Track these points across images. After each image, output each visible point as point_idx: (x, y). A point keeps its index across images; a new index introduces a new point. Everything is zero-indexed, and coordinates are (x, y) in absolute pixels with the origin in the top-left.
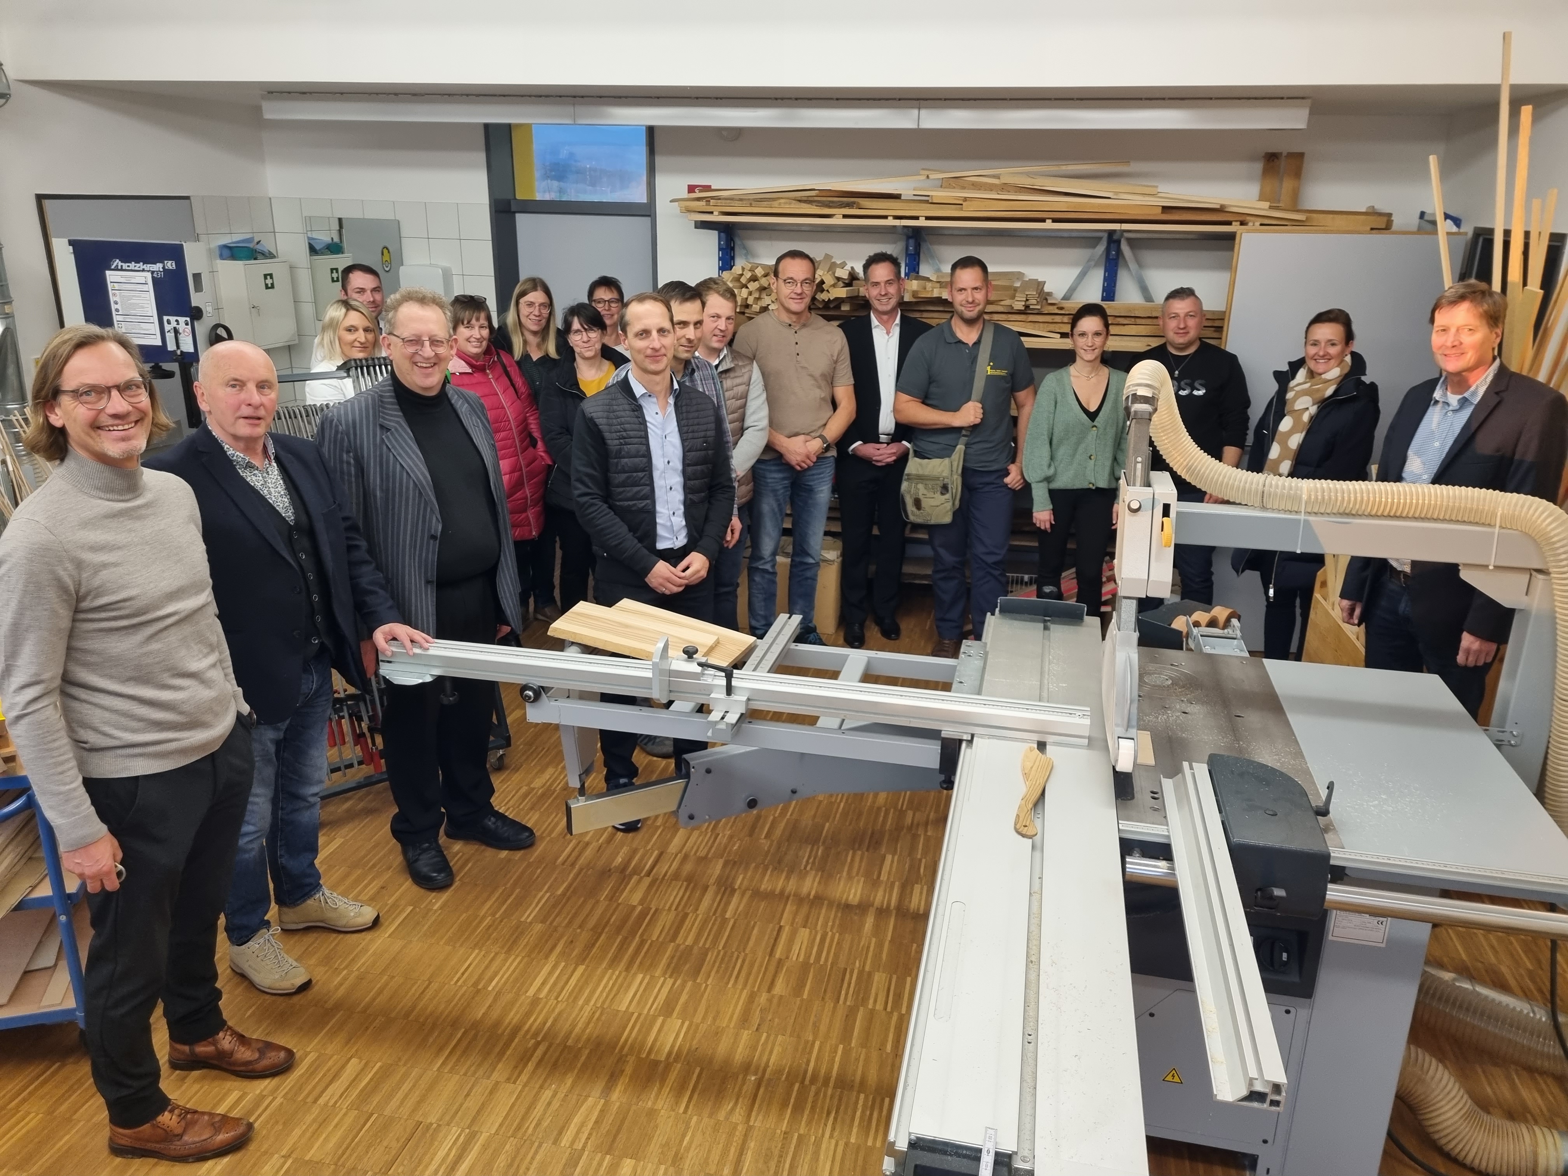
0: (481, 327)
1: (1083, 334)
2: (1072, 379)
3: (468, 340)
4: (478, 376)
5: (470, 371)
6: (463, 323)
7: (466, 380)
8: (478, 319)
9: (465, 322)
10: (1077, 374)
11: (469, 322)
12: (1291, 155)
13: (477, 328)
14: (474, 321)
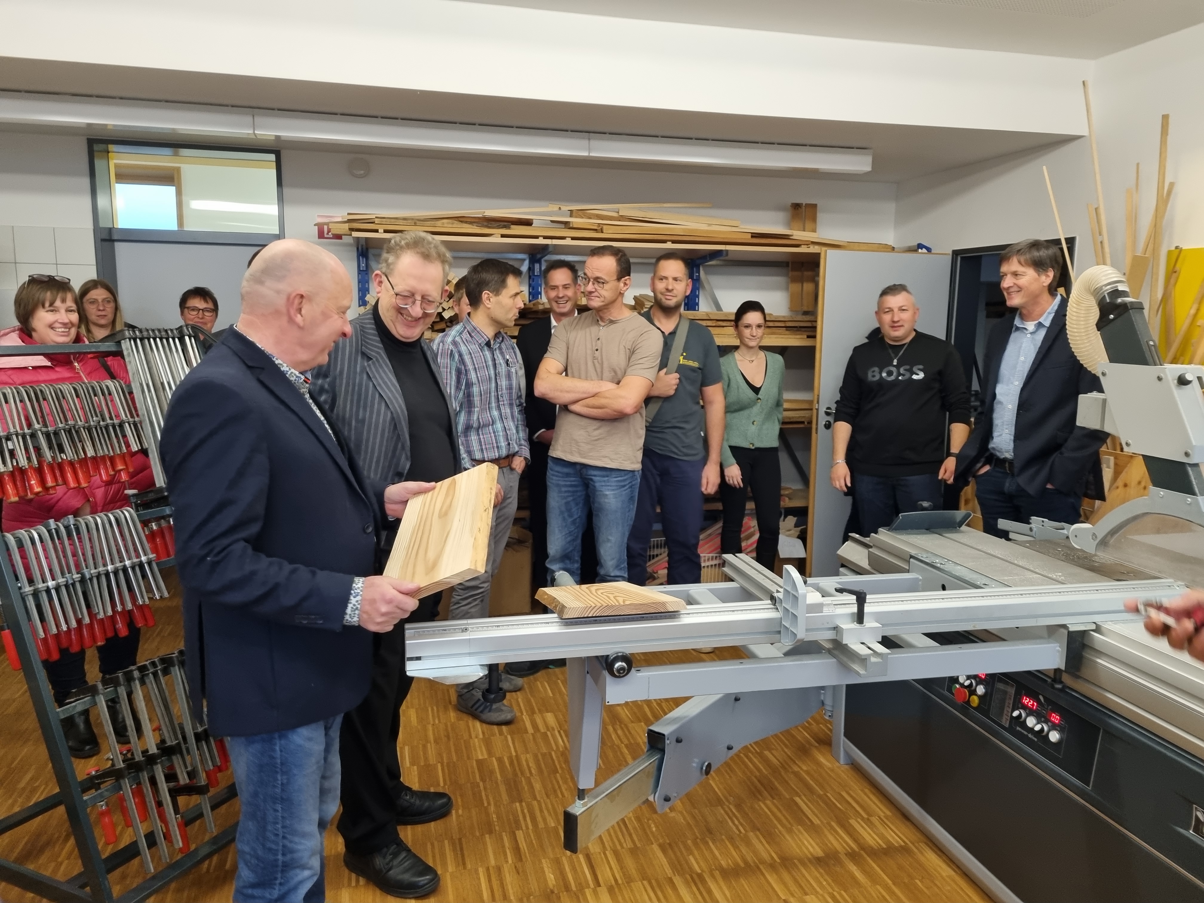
0: (68, 310)
1: (748, 326)
2: (738, 362)
3: (51, 327)
4: (62, 372)
5: (49, 364)
6: (43, 306)
7: (43, 375)
8: (64, 301)
9: (47, 304)
10: (741, 358)
11: (51, 305)
12: (808, 206)
13: (63, 311)
14: (58, 303)
